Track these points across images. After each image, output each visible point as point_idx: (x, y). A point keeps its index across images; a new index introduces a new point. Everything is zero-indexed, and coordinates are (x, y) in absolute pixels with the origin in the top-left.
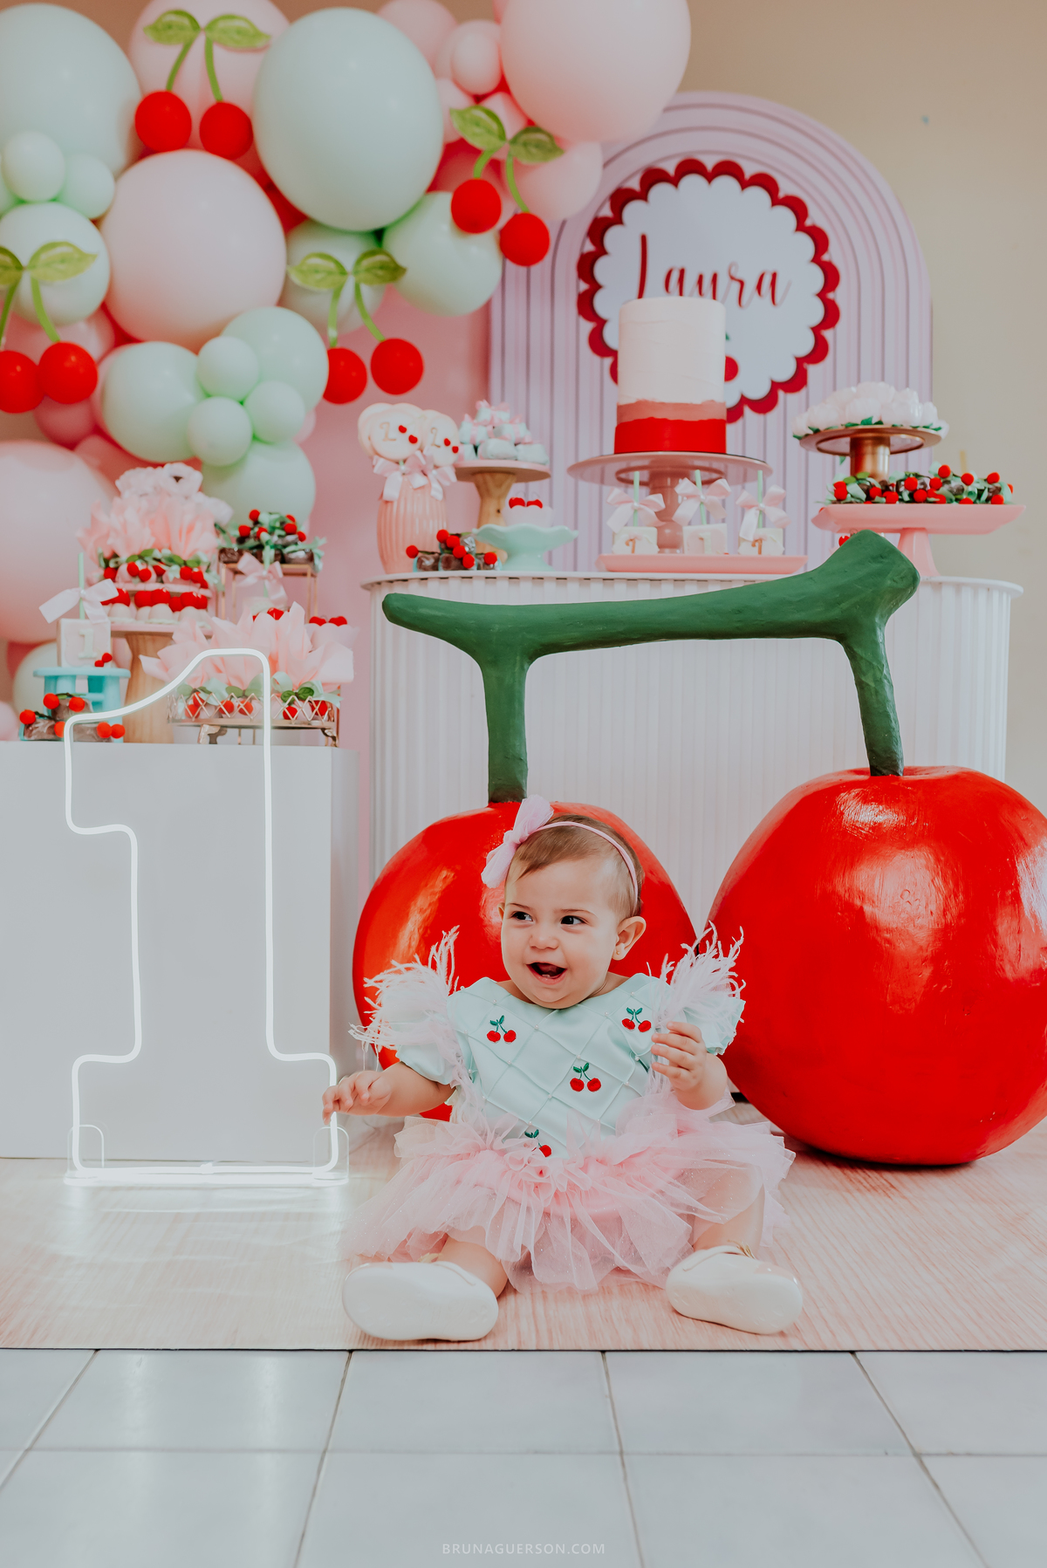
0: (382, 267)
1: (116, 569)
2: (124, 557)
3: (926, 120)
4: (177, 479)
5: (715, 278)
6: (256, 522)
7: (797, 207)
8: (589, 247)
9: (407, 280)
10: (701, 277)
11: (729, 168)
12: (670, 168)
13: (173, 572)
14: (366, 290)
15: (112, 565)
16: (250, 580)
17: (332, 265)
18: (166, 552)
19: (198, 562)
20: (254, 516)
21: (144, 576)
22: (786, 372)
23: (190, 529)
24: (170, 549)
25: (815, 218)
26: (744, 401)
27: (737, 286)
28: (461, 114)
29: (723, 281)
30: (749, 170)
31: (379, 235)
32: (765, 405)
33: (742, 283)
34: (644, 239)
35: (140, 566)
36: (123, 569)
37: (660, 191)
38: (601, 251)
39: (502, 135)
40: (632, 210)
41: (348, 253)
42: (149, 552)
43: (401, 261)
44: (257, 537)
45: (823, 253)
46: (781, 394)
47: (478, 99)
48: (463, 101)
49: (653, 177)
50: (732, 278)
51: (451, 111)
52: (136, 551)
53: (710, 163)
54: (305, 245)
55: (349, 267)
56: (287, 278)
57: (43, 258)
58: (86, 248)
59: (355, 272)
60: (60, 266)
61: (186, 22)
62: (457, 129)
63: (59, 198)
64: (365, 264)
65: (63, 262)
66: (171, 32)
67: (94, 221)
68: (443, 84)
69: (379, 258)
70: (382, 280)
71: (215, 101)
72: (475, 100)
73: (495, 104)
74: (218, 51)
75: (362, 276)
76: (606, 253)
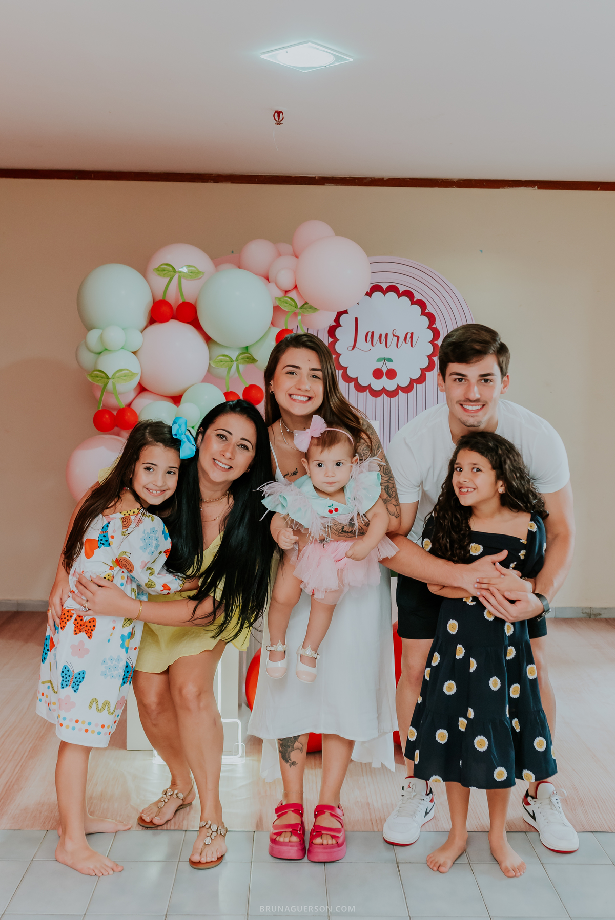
0: (248, 358)
5: (387, 335)
7: (422, 304)
8: (333, 323)
9: (258, 363)
10: (381, 335)
11: (393, 288)
14: (241, 367)
17: (228, 359)
22: (416, 375)
25: (430, 309)
26: (399, 387)
27: (396, 338)
28: (280, 299)
29: (390, 337)
30: (402, 289)
31: (247, 347)
32: (408, 389)
33: (398, 337)
34: (356, 319)
38: (338, 325)
39: (296, 306)
41: (234, 354)
43: (256, 357)
45: (433, 325)
46: (415, 384)
47: (286, 292)
48: (280, 294)
50: (394, 335)
51: (276, 298)
53: (385, 286)
54: (218, 351)
55: (234, 359)
56: (210, 364)
57: (117, 375)
58: (134, 371)
59: (237, 360)
60: (124, 378)
61: (171, 268)
62: (278, 303)
63: (122, 348)
64: (241, 357)
65: (125, 376)
66: (165, 272)
67: (134, 353)
68: (272, 285)
69: (246, 355)
70: (248, 363)
71: (181, 301)
72: (284, 293)
73: (293, 295)
74: (183, 281)
75: (239, 361)
76: (340, 326)
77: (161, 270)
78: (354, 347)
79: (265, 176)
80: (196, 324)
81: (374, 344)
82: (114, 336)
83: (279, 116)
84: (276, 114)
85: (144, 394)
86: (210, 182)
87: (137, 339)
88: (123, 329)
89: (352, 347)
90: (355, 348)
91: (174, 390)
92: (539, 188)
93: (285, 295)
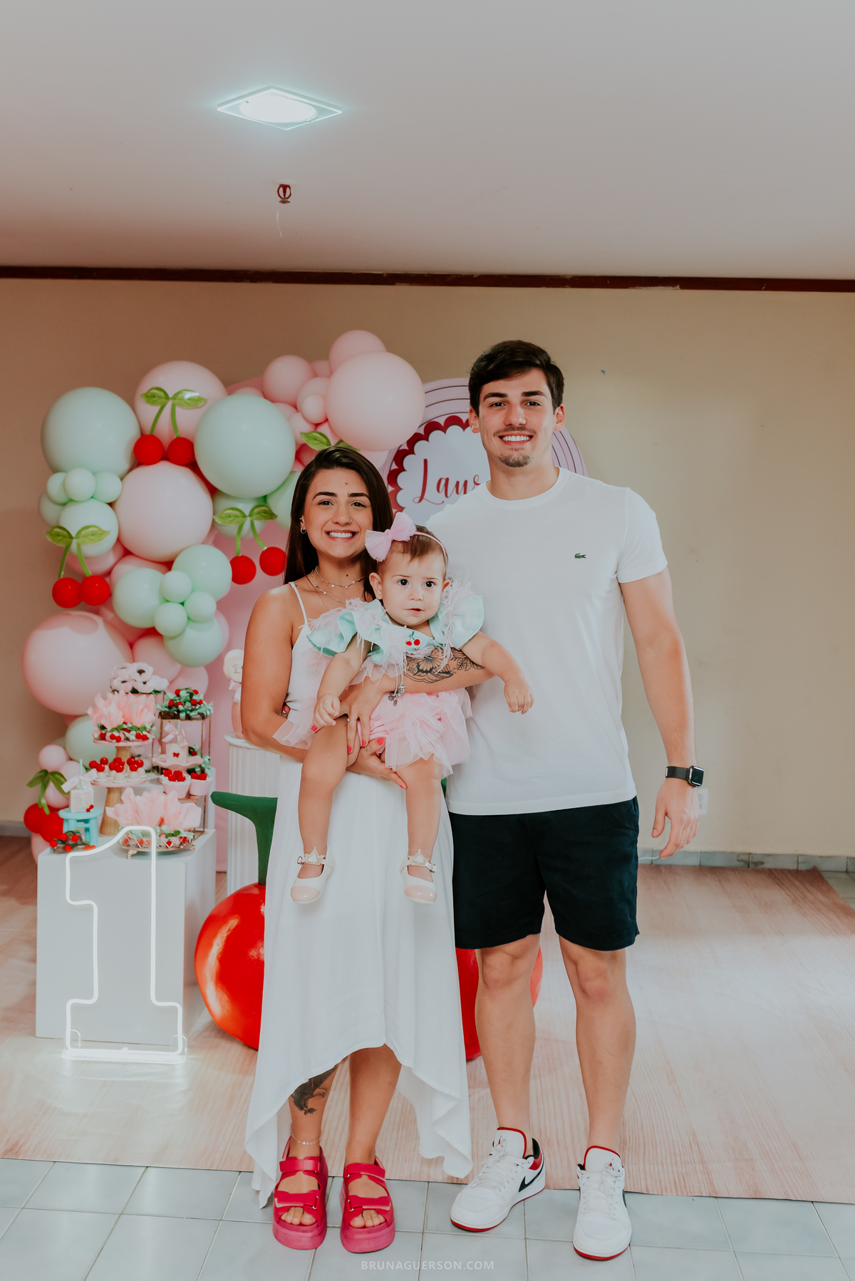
0: (265, 512)
1: (105, 734)
2: (109, 729)
3: (603, 372)
4: (141, 672)
5: (466, 483)
6: (178, 695)
8: (394, 467)
9: (278, 519)
10: (458, 483)
12: (442, 421)
13: (132, 735)
14: (258, 524)
15: (103, 732)
16: (170, 737)
17: (238, 513)
18: (130, 725)
19: (145, 728)
20: (177, 693)
21: (118, 739)
23: (142, 711)
24: (131, 723)
28: (307, 435)
31: (263, 498)
34: (426, 461)
35: (116, 734)
36: (108, 735)
37: (436, 435)
38: (401, 469)
40: (420, 446)
41: (246, 508)
42: (119, 726)
43: (275, 512)
44: (177, 707)
47: (317, 425)
48: (306, 428)
49: (431, 427)
51: (302, 433)
52: (115, 726)
54: (224, 504)
55: (247, 513)
56: (214, 521)
57: (83, 533)
58: (104, 528)
59: (251, 515)
60: (92, 537)
61: (162, 394)
62: (304, 440)
63: (92, 497)
64: (256, 510)
65: (93, 535)
66: (155, 399)
67: (111, 504)
68: (298, 417)
69: (263, 508)
70: (266, 518)
71: (175, 437)
72: (314, 426)
73: (324, 429)
74: (178, 410)
75: (254, 517)
76: (404, 470)
77: (150, 397)
78: (422, 498)
79: (317, 273)
80: (194, 466)
81: (449, 495)
82: (79, 482)
83: (285, 192)
84: (281, 189)
85: (129, 559)
86: (246, 282)
87: (112, 487)
88: (94, 474)
89: (418, 499)
90: (423, 500)
91: (163, 552)
92: (682, 287)
93: (316, 429)
